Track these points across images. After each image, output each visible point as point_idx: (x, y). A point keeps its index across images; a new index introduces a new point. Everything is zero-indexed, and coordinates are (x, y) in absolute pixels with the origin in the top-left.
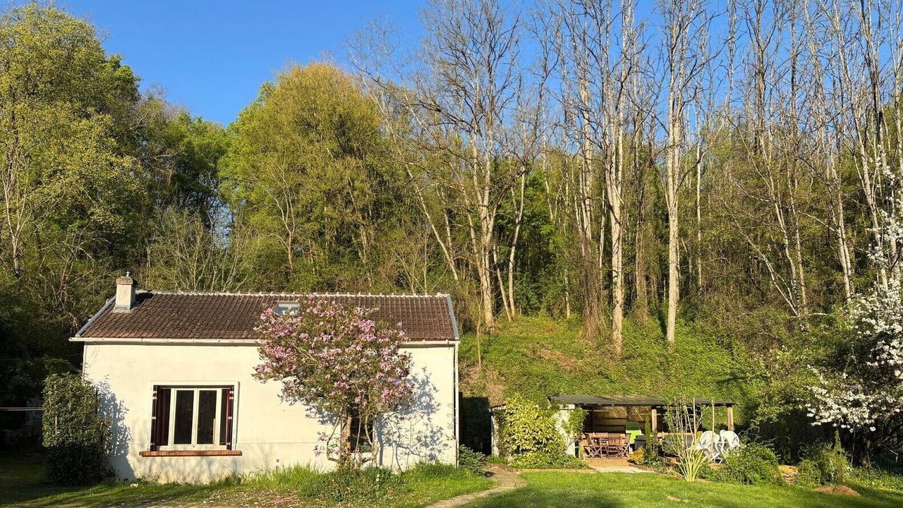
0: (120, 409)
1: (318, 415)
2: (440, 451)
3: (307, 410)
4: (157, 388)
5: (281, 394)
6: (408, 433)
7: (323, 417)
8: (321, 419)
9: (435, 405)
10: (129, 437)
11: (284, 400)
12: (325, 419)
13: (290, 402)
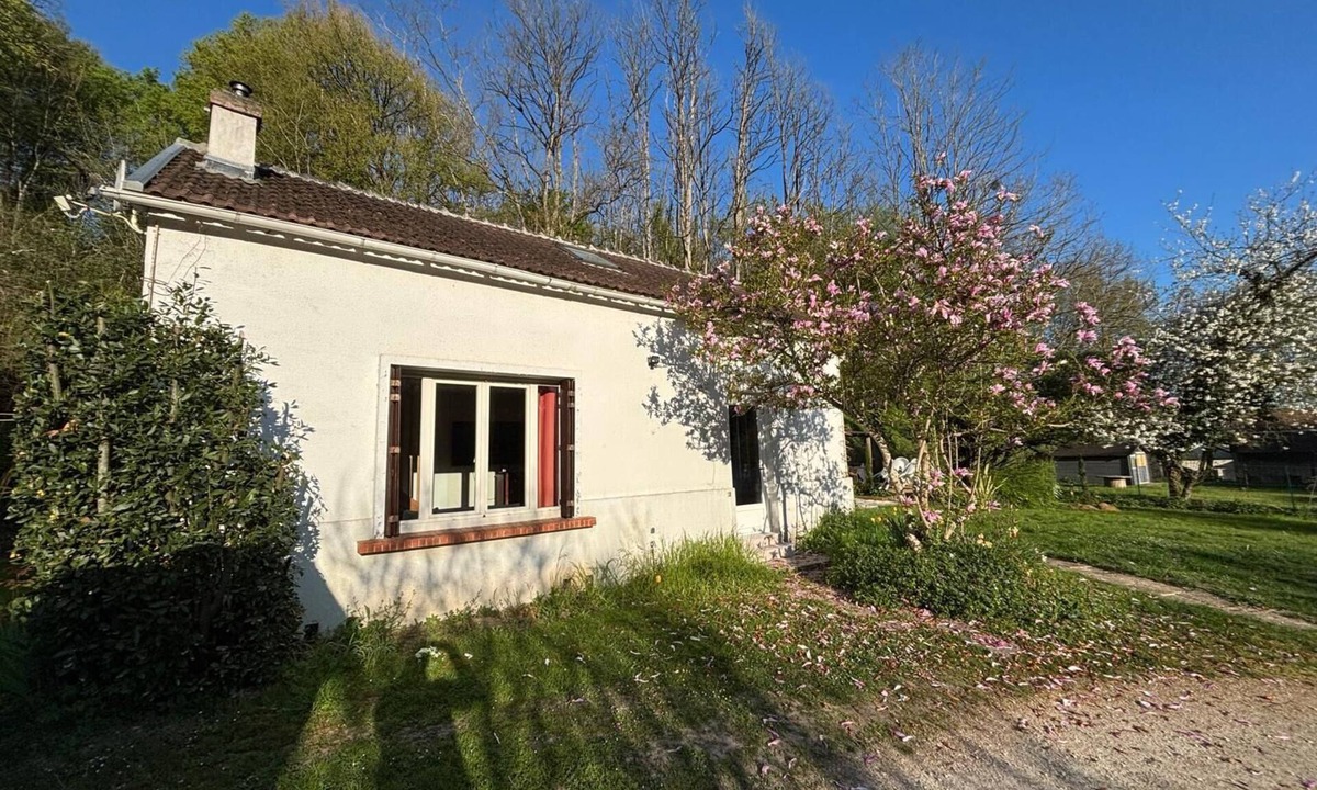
0: (285, 425)
1: (703, 444)
2: (841, 497)
3: (688, 434)
4: (399, 372)
5: (648, 403)
6: (806, 472)
7: (709, 447)
8: (707, 451)
9: (829, 429)
10: (316, 504)
11: (654, 413)
12: (713, 450)
13: (661, 418)
